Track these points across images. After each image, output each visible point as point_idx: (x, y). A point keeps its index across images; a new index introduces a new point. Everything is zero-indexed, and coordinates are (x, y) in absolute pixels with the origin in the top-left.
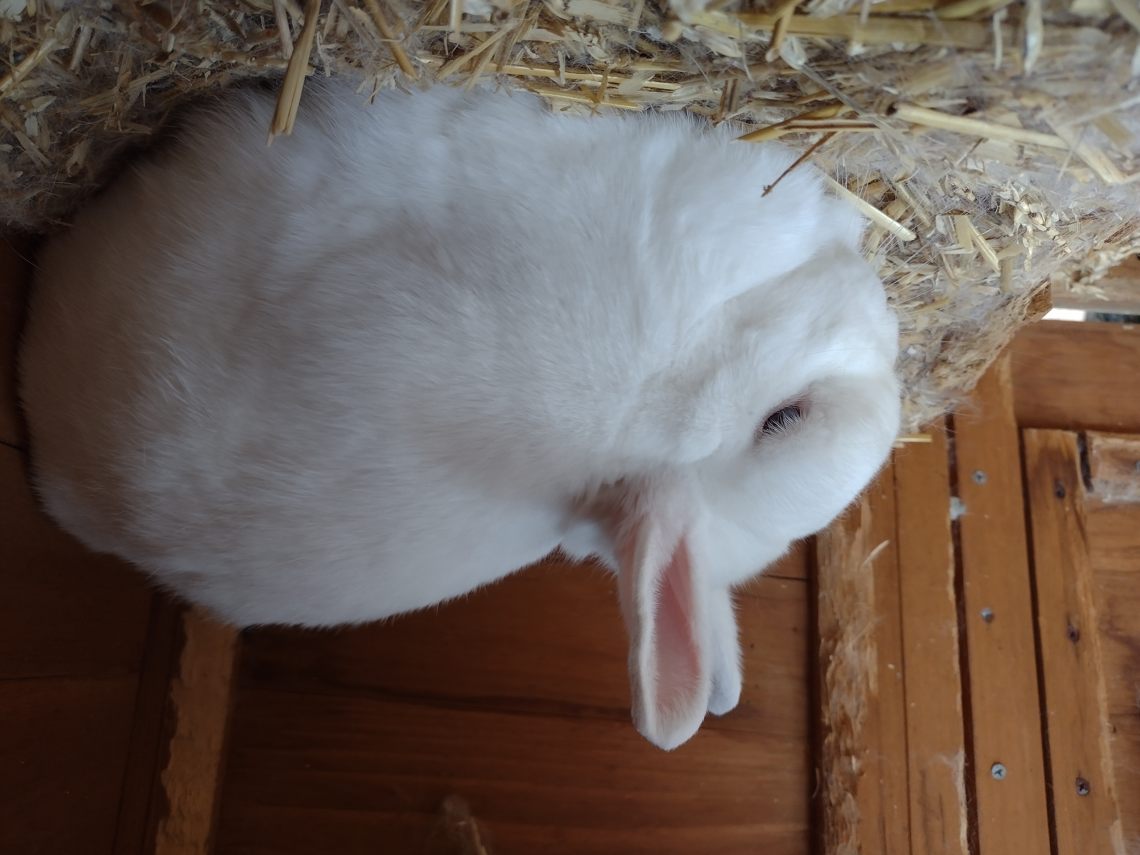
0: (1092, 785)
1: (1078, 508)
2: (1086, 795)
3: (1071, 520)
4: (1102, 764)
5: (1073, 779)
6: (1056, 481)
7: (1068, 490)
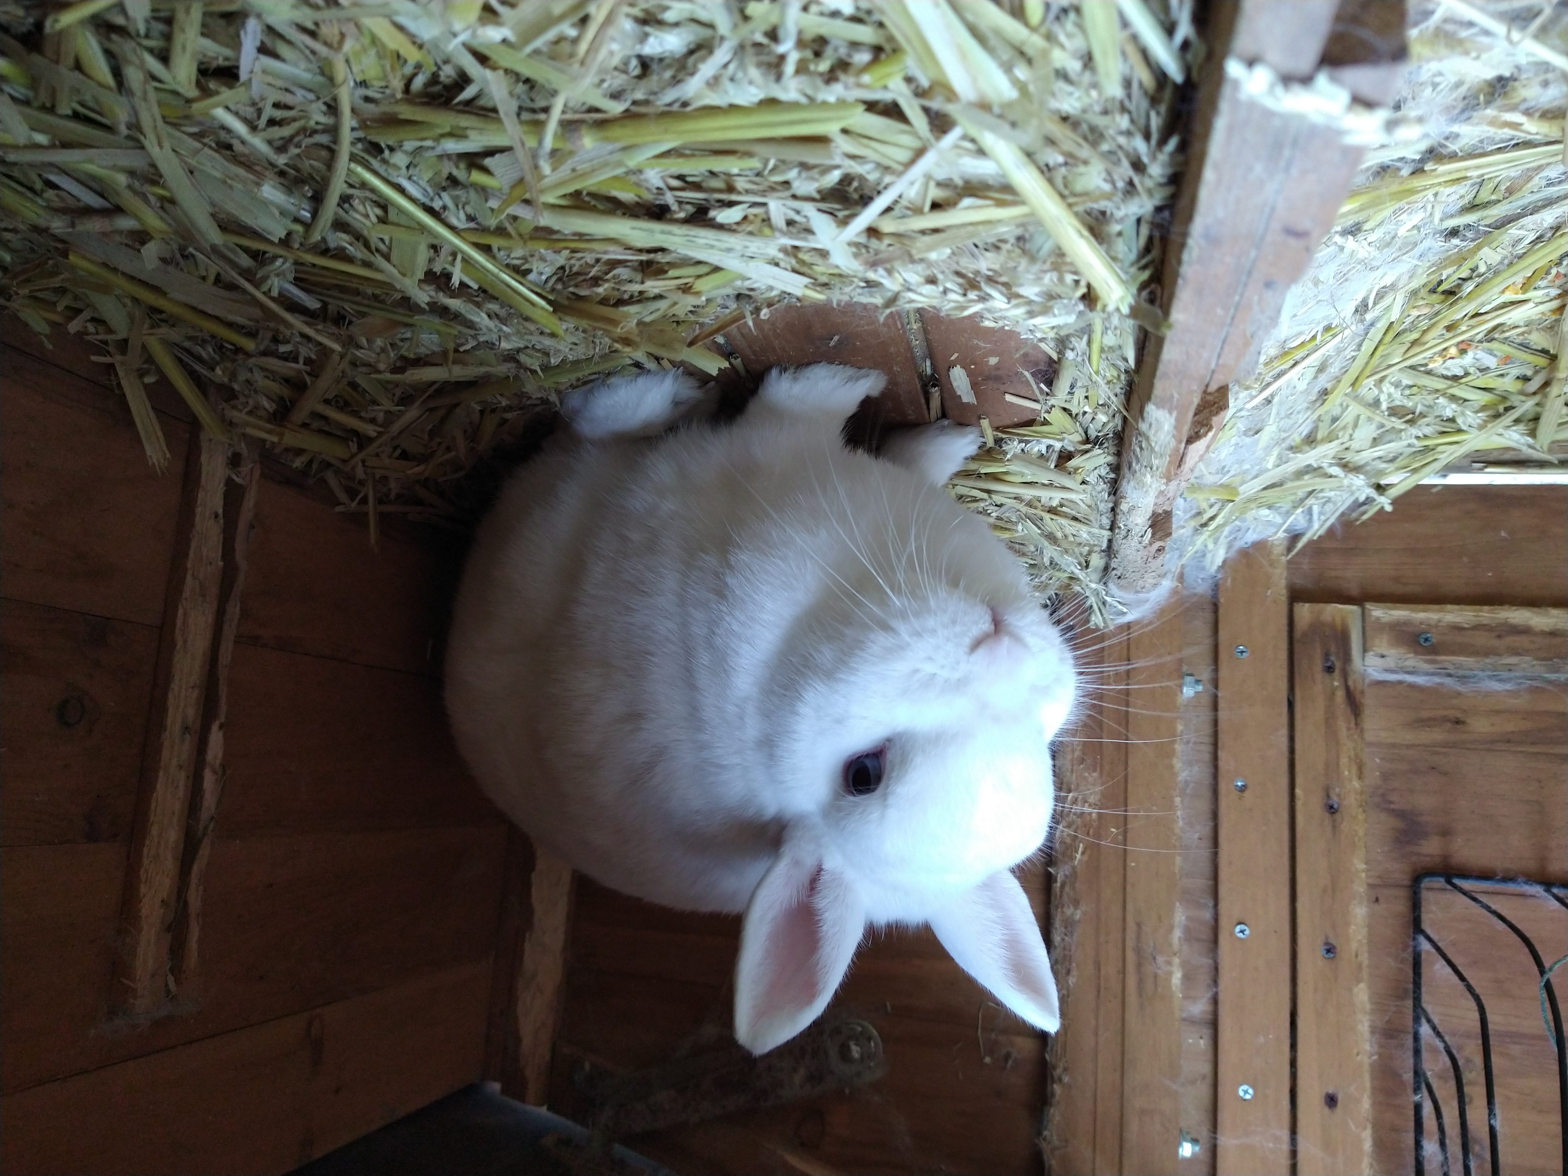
0: (1338, 949)
1: (1350, 683)
2: (1332, 958)
3: (1340, 695)
4: (1351, 931)
5: (1320, 942)
6: (1327, 656)
7: (1338, 665)
